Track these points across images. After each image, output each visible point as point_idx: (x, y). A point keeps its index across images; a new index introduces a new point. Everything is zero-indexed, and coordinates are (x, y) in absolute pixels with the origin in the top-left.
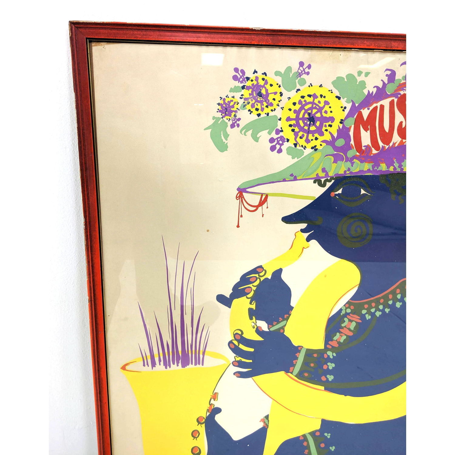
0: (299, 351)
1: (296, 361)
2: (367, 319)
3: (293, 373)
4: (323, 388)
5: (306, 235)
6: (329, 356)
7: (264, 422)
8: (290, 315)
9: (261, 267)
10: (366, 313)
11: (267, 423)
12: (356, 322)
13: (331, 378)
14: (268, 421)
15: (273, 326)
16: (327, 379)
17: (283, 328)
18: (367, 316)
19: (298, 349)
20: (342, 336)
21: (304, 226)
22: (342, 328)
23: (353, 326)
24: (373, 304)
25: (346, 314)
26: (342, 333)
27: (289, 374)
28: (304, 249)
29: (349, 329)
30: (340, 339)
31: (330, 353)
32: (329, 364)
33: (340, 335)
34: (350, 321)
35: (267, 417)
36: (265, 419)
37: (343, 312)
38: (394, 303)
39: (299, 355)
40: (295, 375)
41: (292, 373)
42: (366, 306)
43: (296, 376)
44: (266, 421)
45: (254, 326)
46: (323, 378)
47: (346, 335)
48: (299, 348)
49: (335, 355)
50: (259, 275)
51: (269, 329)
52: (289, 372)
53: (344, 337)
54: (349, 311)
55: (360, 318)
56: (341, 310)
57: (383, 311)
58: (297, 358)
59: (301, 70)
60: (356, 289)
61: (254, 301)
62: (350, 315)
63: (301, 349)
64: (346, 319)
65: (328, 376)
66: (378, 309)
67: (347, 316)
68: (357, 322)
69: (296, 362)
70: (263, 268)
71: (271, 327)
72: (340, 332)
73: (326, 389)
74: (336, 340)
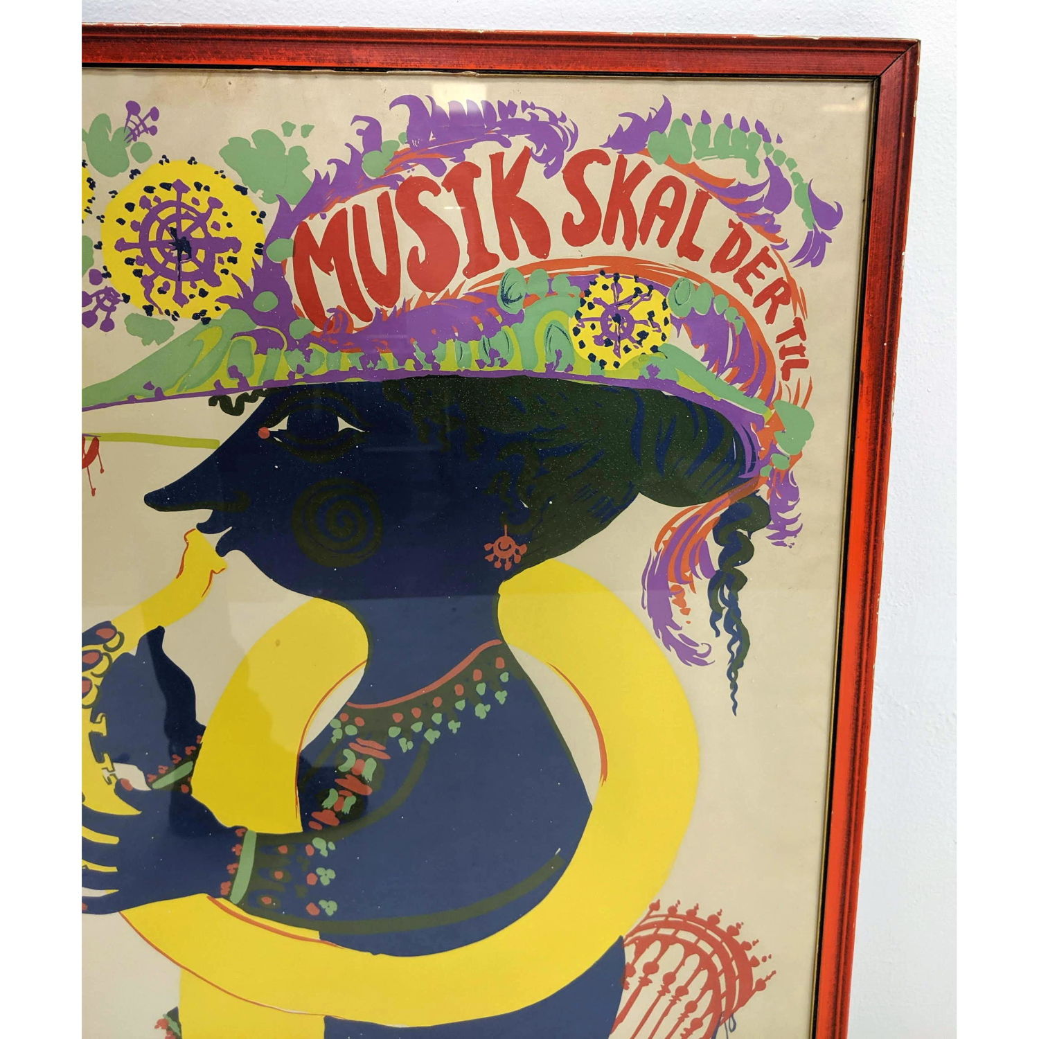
0: (240, 841)
1: (234, 866)
2: (404, 751)
3: (231, 898)
4: (315, 935)
5: (216, 538)
6: (317, 851)
7: (169, 1029)
8: (199, 747)
9: (107, 625)
10: (400, 736)
11: (176, 1029)
12: (375, 759)
13: (330, 907)
14: (179, 1026)
15: (160, 776)
16: (322, 911)
17: (186, 781)
18: (402, 741)
19: (234, 835)
20: (345, 797)
21: (204, 515)
22: (342, 775)
23: (368, 770)
24: (417, 712)
25: (346, 741)
26: (344, 789)
27: (221, 900)
28: (213, 574)
29: (361, 779)
30: (340, 803)
31: (319, 843)
32: (320, 871)
33: (339, 796)
34: (361, 757)
35: (174, 1014)
36: (169, 1019)
37: (337, 735)
38: (470, 708)
39: (241, 850)
40: (237, 902)
41: (227, 898)
42: (398, 717)
43: (238, 905)
44: (173, 1025)
45: (108, 778)
46: (312, 909)
47: (354, 794)
48: (238, 833)
49: (332, 846)
50: (106, 648)
51: (149, 784)
52: (220, 896)
53: (351, 801)
54: (351, 731)
55: (384, 748)
56: (328, 730)
57: (443, 727)
58: (236, 859)
59: (134, 123)
60: (360, 672)
61: (101, 715)
62: (356, 743)
63: (244, 834)
64: (346, 752)
65: (323, 903)
66: (429, 725)
67: (351, 745)
68: (379, 759)
69: (236, 870)
70: (114, 628)
71: (154, 781)
72: (339, 788)
73: (325, 938)
74: (332, 809)
